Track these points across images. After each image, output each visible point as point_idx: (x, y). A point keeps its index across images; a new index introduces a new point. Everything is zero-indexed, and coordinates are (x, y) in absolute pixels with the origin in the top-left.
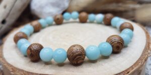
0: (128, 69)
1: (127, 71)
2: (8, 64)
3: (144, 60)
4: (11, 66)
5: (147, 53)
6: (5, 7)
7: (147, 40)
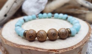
0: (73, 46)
1: (72, 47)
2: (4, 38)
3: (84, 42)
4: (5, 39)
5: (87, 38)
6: (7, 7)
7: (89, 31)
